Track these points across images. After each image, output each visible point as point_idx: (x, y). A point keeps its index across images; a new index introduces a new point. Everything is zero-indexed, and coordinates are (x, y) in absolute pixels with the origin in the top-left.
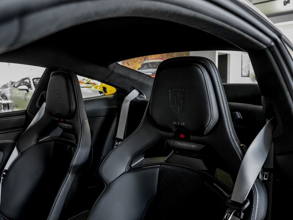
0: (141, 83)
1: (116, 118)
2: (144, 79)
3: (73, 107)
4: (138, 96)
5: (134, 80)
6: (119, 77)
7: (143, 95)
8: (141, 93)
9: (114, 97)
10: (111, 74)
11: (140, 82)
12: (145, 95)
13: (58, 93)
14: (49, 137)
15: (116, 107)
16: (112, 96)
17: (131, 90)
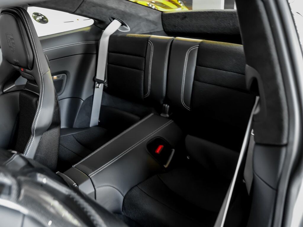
0: (122, 11)
1: (95, 56)
2: (125, 6)
3: (31, 57)
4: (119, 28)
5: (113, 9)
6: (94, 6)
7: (126, 26)
8: (123, 24)
9: (91, 30)
10: (82, 3)
11: (120, 10)
12: (128, 25)
13: (12, 37)
14: (14, 86)
15: (93, 42)
16: (89, 28)
17: (110, 20)
